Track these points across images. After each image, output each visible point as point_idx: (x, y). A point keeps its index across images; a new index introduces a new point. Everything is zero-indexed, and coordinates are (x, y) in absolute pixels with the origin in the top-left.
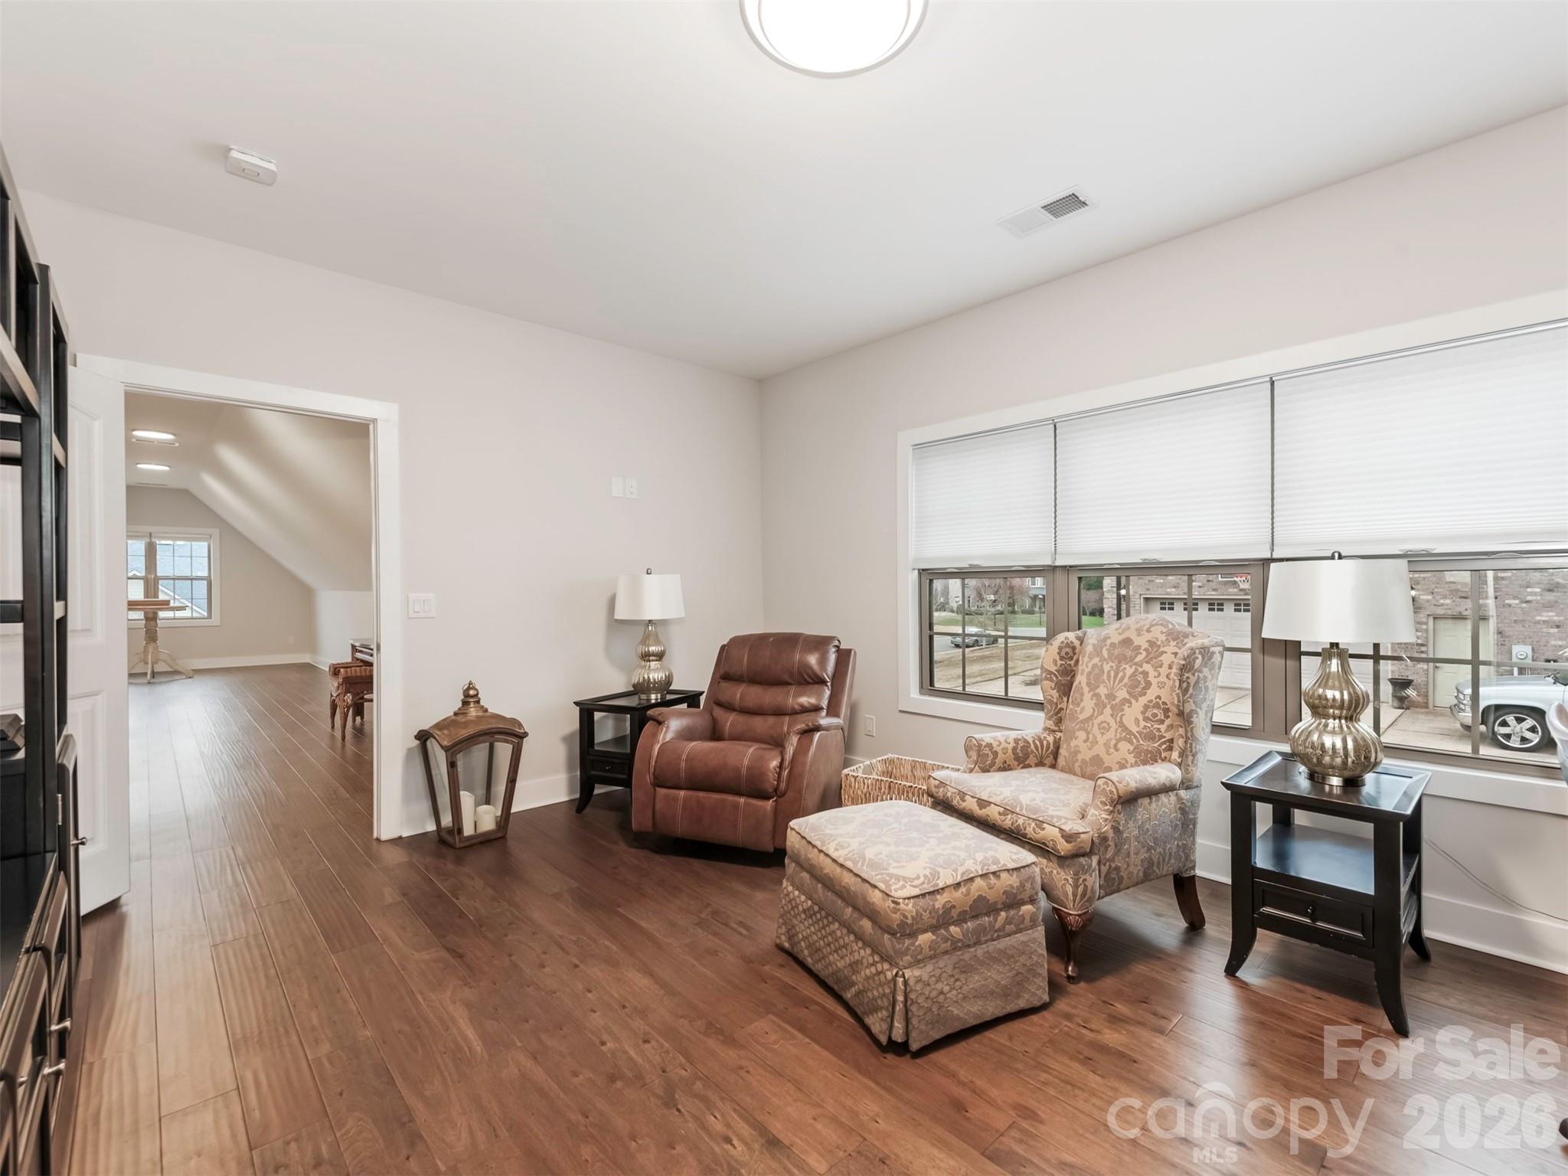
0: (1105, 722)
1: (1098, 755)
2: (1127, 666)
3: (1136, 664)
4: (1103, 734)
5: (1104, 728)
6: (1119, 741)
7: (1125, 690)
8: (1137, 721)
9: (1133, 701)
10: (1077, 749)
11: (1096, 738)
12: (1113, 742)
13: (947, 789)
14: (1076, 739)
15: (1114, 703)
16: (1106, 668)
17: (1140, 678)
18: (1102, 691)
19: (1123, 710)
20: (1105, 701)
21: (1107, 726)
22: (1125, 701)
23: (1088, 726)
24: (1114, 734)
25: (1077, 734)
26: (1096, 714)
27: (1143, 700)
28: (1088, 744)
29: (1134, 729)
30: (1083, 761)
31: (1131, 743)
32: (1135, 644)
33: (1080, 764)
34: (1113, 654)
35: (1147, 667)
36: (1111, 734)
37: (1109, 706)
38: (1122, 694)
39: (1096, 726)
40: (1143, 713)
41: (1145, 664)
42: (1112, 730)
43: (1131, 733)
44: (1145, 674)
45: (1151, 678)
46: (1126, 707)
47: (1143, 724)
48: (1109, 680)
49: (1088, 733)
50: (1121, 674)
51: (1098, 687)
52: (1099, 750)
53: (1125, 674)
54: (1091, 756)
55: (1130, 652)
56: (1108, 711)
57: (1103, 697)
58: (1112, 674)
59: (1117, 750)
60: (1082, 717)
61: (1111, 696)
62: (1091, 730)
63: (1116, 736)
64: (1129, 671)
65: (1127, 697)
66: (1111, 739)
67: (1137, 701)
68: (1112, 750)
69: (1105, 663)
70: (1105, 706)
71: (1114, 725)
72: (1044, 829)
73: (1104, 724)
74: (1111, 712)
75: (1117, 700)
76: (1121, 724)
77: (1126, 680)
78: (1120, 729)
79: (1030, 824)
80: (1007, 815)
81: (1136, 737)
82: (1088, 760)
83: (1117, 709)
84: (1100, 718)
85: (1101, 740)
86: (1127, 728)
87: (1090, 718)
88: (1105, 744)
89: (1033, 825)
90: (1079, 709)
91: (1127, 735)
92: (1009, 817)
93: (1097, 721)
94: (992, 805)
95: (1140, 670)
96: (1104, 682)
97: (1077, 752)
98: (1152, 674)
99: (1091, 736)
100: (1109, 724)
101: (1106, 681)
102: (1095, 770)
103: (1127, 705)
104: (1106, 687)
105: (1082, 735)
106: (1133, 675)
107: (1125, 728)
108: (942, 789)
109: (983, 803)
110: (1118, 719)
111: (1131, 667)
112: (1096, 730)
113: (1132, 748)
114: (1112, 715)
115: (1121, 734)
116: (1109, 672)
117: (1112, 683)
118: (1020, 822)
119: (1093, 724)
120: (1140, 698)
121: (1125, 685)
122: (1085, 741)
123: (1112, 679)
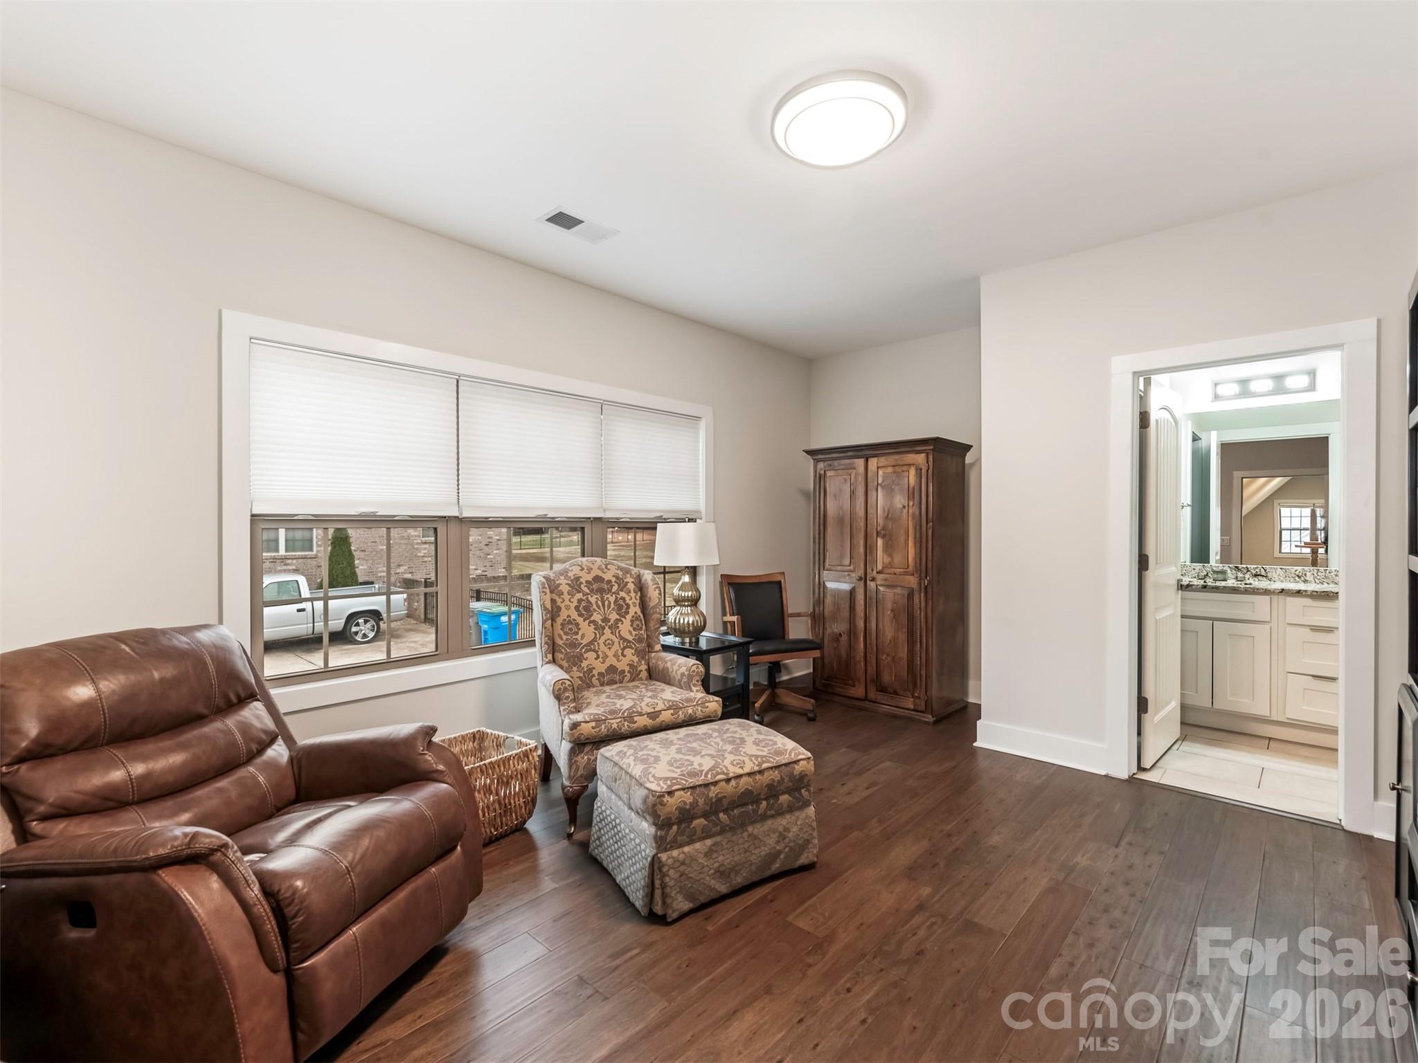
0: (608, 639)
1: (611, 665)
2: (609, 596)
3: (614, 593)
4: (610, 648)
5: (609, 644)
6: (623, 650)
7: (615, 613)
8: (630, 632)
9: (623, 619)
10: (591, 667)
11: (605, 653)
12: (620, 651)
13: (609, 723)
14: (586, 660)
15: (610, 624)
16: (593, 599)
17: (621, 602)
18: (597, 617)
19: (618, 627)
20: (603, 624)
21: (610, 642)
22: (617, 621)
23: (595, 646)
24: (618, 646)
25: (585, 656)
26: (598, 636)
27: (629, 617)
28: (600, 659)
29: (630, 638)
30: (600, 674)
31: (633, 648)
32: (606, 580)
33: (597, 677)
34: (593, 589)
35: (622, 594)
36: (616, 647)
37: (607, 628)
38: (614, 616)
39: (602, 644)
40: (632, 626)
41: (620, 593)
42: (616, 643)
43: (629, 642)
44: (623, 599)
45: (628, 601)
46: (620, 625)
47: (634, 633)
48: (599, 608)
49: (596, 652)
50: (606, 603)
51: (592, 615)
52: (611, 660)
53: (610, 602)
54: (606, 668)
55: (606, 586)
56: (607, 631)
57: (600, 622)
58: (600, 603)
59: (625, 656)
60: (585, 642)
61: (606, 620)
62: (599, 648)
63: (620, 647)
64: (612, 599)
65: (618, 617)
66: (618, 650)
67: (626, 619)
68: (621, 657)
69: (589, 596)
70: (604, 628)
71: (616, 640)
72: (708, 707)
73: (609, 641)
74: (610, 631)
75: (612, 622)
76: (622, 638)
77: (612, 606)
78: (622, 641)
79: (697, 709)
80: (679, 712)
81: (633, 643)
82: (604, 671)
83: (614, 628)
84: (603, 639)
85: (610, 653)
86: (626, 639)
87: (594, 640)
88: (614, 656)
89: (700, 708)
90: (579, 637)
91: (627, 643)
92: (680, 713)
93: (601, 641)
94: (663, 712)
95: (619, 597)
96: (595, 611)
97: (590, 670)
98: (627, 598)
99: (600, 653)
100: (612, 640)
101: (597, 609)
102: (612, 677)
103: (620, 623)
104: (599, 613)
105: (591, 655)
106: (616, 601)
107: (625, 640)
108: (603, 726)
109: (653, 715)
110: (617, 635)
111: (612, 596)
112: (603, 648)
113: (633, 651)
114: (611, 633)
115: (623, 644)
116: (596, 603)
117: (602, 610)
118: (690, 711)
119: (598, 644)
120: (626, 616)
121: (613, 609)
122: (596, 659)
123: (602, 608)
